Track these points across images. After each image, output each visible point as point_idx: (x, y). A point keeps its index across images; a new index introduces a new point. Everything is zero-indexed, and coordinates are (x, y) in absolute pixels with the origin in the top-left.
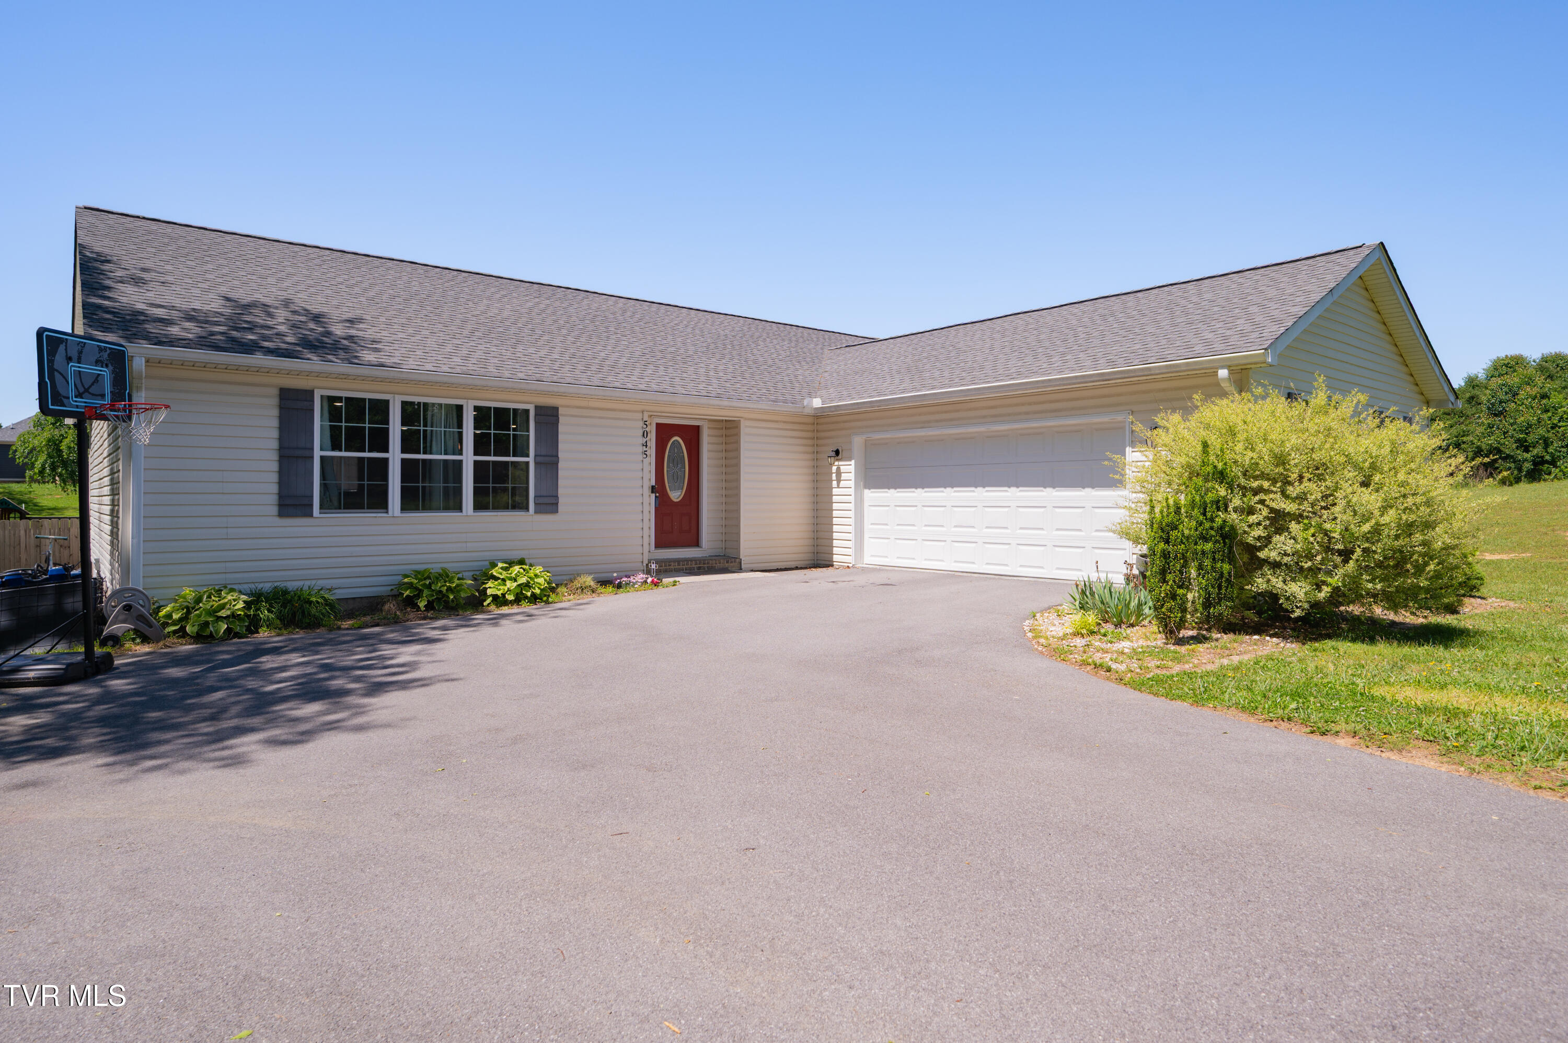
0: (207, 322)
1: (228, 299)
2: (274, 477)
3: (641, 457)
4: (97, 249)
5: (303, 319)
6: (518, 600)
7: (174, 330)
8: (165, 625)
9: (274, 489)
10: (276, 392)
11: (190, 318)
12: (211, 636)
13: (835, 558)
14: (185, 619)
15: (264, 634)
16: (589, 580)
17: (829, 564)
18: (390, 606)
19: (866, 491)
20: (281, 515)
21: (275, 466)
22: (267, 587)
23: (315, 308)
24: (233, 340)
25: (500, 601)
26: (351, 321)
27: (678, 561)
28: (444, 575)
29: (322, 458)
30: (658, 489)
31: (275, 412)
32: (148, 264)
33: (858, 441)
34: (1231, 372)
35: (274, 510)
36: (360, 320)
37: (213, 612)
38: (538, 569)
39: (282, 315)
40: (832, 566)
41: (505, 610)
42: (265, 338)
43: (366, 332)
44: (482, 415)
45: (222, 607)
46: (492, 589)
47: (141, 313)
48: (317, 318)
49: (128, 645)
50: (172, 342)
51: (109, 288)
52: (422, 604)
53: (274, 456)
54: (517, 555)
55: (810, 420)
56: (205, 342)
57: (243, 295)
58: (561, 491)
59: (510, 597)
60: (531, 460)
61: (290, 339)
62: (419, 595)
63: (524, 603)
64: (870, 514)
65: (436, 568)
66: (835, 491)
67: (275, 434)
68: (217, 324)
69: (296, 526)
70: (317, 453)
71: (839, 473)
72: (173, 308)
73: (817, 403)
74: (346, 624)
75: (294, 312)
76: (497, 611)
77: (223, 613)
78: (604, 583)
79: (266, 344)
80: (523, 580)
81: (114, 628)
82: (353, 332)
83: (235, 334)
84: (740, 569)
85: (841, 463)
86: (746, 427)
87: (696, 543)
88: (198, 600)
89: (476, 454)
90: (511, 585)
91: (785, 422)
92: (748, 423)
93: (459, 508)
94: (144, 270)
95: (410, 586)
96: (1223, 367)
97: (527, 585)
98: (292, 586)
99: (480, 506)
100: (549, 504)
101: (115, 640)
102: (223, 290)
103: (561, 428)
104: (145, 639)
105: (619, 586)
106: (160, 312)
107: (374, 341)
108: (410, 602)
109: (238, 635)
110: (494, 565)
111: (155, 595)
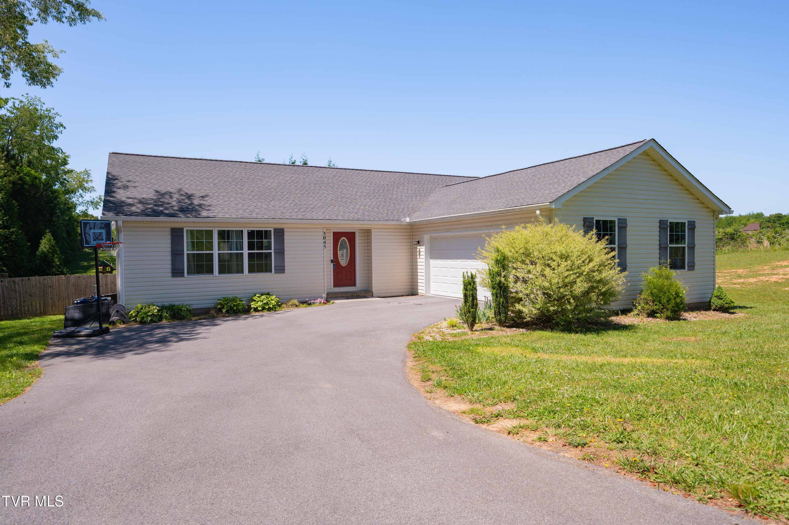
0: (146, 203)
1: (157, 192)
2: (170, 262)
3: (323, 248)
4: (114, 174)
5: (183, 198)
6: (263, 309)
7: (134, 209)
8: (130, 318)
9: (170, 266)
10: (169, 229)
11: (140, 202)
12: (145, 322)
13: (419, 291)
14: (136, 316)
15: (164, 322)
16: (296, 302)
17: (416, 294)
18: (212, 312)
19: (431, 260)
20: (173, 276)
21: (170, 258)
22: (167, 304)
23: (190, 192)
24: (154, 211)
25: (256, 310)
26: (203, 197)
27: (342, 293)
28: (234, 300)
29: (188, 254)
30: (335, 261)
31: (169, 237)
32: (131, 178)
33: (426, 238)
34: (541, 212)
35: (170, 275)
36: (207, 196)
37: (145, 313)
38: (273, 297)
39: (176, 196)
40: (418, 295)
41: (257, 314)
42: (167, 209)
43: (208, 201)
44: (251, 234)
45: (149, 311)
46: (253, 305)
47: (123, 202)
48: (189, 197)
49: (118, 325)
50: (132, 214)
51: (114, 192)
52: (224, 311)
53: (169, 254)
54: (266, 291)
55: (409, 227)
56: (144, 213)
57: (163, 189)
58: (286, 264)
59: (260, 309)
60: (272, 251)
61: (175, 208)
62: (223, 308)
63: (265, 311)
64: (433, 271)
65: (231, 297)
66: (419, 260)
67: (169, 245)
68: (150, 204)
69: (178, 280)
70: (186, 252)
71: (420, 252)
72: (136, 198)
73: (408, 220)
74: (194, 318)
75: (182, 195)
76: (254, 314)
77: (150, 314)
78: (303, 303)
79: (166, 212)
80: (265, 302)
81: (114, 318)
82: (202, 202)
83: (155, 208)
84: (372, 296)
85: (420, 247)
86: (375, 232)
87: (354, 284)
88: (142, 309)
89: (249, 250)
90: (260, 303)
91: (395, 229)
92: (375, 230)
93: (242, 272)
94: (129, 181)
95: (220, 304)
96: (538, 210)
97: (267, 304)
98: (177, 303)
99: (251, 270)
100: (281, 269)
101: (113, 323)
102: (156, 187)
103: (285, 237)
104: (124, 323)
105: (310, 304)
106: (130, 201)
107: (209, 206)
108: (220, 310)
109: (154, 322)
110: (255, 295)
111: (127, 307)
